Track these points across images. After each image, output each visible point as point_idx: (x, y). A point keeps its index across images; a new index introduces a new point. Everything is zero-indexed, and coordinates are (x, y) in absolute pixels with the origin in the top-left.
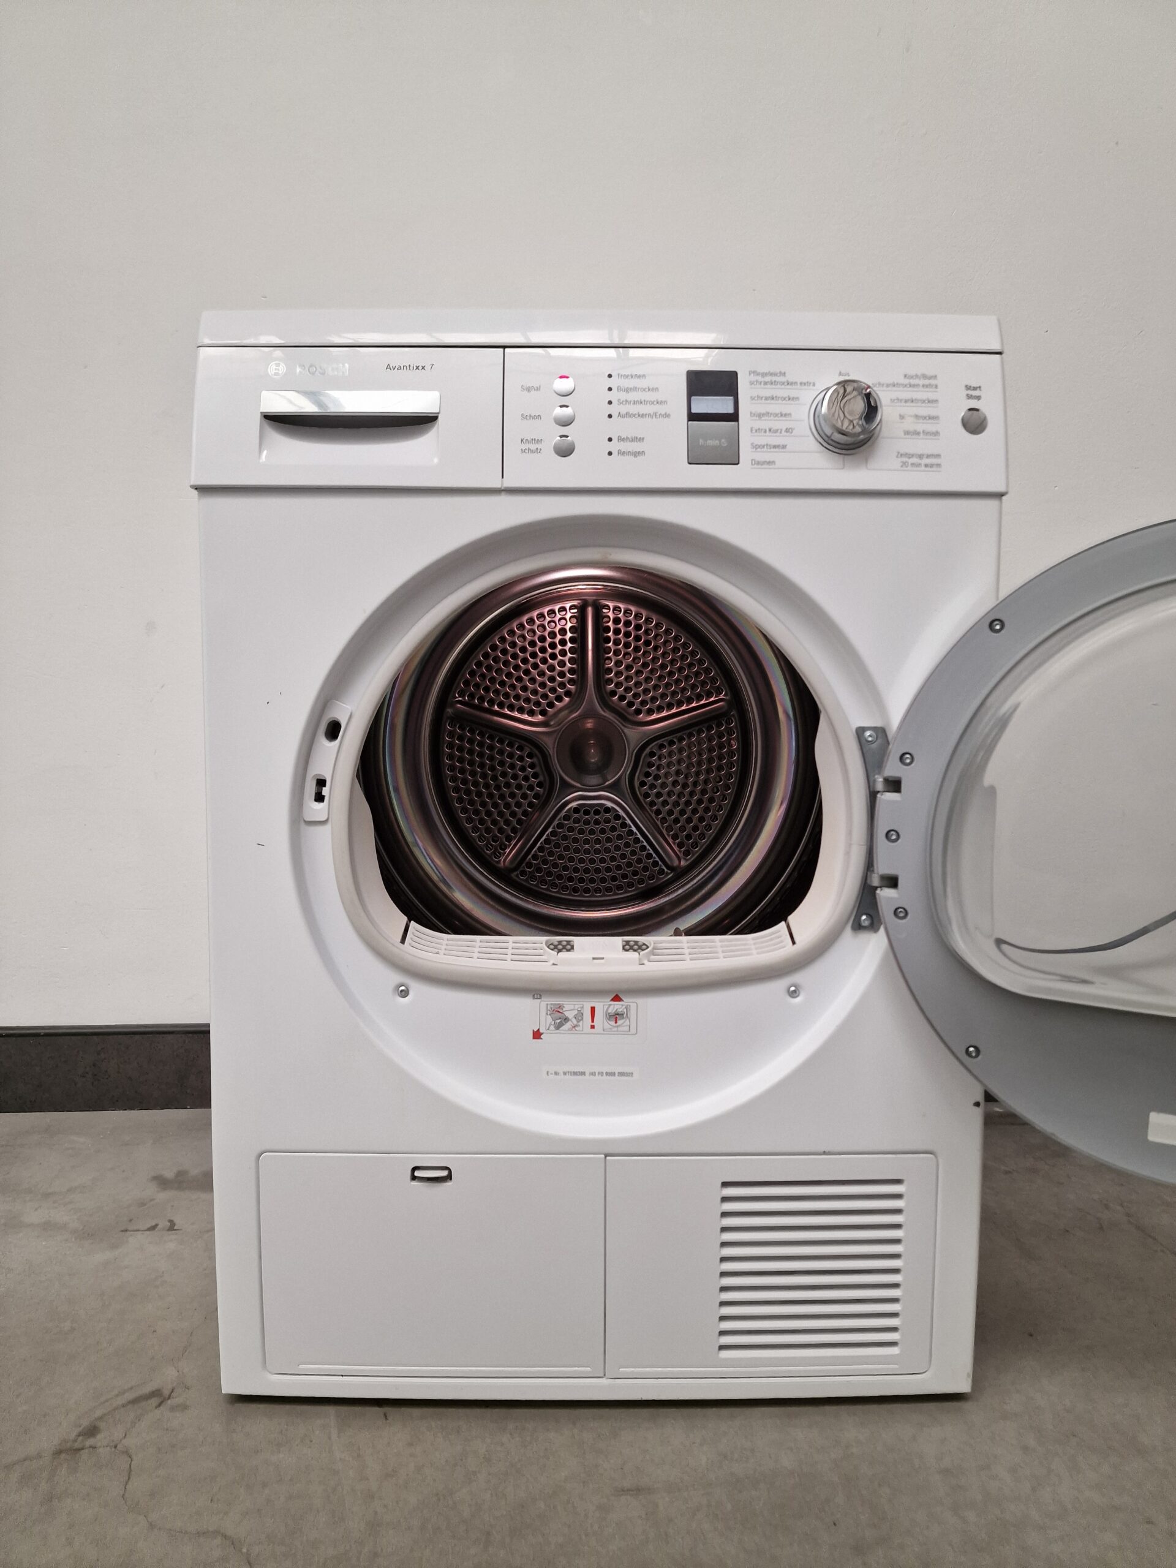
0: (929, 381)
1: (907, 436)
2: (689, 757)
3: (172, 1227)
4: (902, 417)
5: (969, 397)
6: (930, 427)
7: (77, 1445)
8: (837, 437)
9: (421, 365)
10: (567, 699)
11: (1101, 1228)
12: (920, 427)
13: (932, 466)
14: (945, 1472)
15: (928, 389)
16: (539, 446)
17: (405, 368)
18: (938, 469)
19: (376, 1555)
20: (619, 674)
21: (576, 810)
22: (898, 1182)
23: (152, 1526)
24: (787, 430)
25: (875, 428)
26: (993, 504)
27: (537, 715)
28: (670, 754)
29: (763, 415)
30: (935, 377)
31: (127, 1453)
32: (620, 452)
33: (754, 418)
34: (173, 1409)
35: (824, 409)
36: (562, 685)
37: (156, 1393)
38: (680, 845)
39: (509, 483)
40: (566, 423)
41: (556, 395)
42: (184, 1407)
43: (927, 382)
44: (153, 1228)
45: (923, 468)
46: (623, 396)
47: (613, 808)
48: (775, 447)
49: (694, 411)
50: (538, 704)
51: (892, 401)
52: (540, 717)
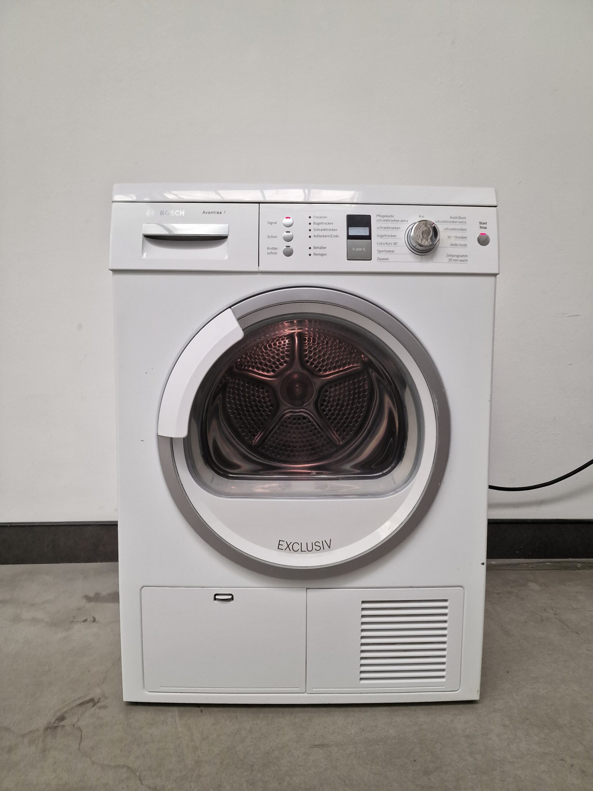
0: (462, 220)
1: (452, 246)
2: (344, 392)
3: (94, 620)
4: (449, 237)
5: (481, 227)
6: (462, 242)
7: (55, 725)
8: (418, 247)
9: (219, 211)
10: (285, 364)
11: (542, 620)
12: (458, 242)
13: (463, 261)
14: (467, 736)
15: (461, 224)
16: (276, 251)
17: (212, 213)
18: (466, 262)
19: (200, 776)
20: (310, 352)
21: (289, 418)
22: (446, 601)
23: (93, 763)
24: (394, 244)
25: (436, 243)
26: (493, 278)
27: (270, 372)
28: (335, 391)
29: (383, 236)
30: (465, 218)
31: (79, 729)
32: (314, 254)
33: (379, 237)
34: (100, 708)
35: (412, 234)
36: (283, 358)
37: (92, 700)
38: (340, 435)
39: (262, 269)
40: (289, 239)
41: (285, 227)
42: (105, 707)
43: (461, 220)
44: (85, 621)
45: (459, 262)
46: (316, 227)
47: (307, 417)
48: (388, 251)
49: (350, 234)
50: (271, 367)
51: (445, 229)
52: (272, 373)
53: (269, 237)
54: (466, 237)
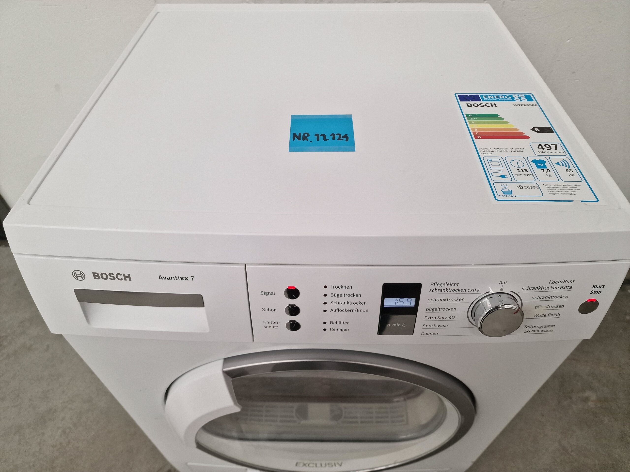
1: (536, 317)
4: (537, 307)
5: (592, 292)
6: (555, 312)
9: (184, 276)
12: (548, 312)
13: (546, 331)
15: (564, 289)
16: (276, 325)
17: (173, 278)
18: (550, 332)
24: (451, 317)
29: (436, 309)
30: (573, 281)
32: (332, 329)
33: (428, 311)
43: (565, 285)
45: (540, 332)
46: (335, 299)
48: (440, 326)
49: (385, 306)
51: (534, 298)
53: (264, 310)
54: (567, 297)
